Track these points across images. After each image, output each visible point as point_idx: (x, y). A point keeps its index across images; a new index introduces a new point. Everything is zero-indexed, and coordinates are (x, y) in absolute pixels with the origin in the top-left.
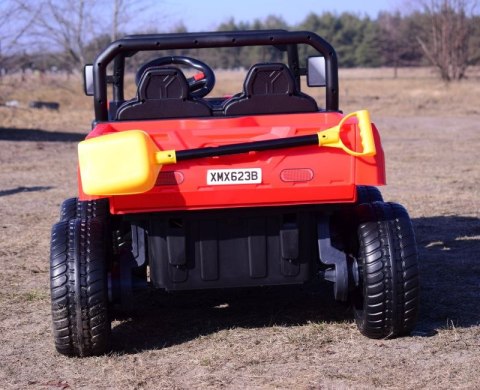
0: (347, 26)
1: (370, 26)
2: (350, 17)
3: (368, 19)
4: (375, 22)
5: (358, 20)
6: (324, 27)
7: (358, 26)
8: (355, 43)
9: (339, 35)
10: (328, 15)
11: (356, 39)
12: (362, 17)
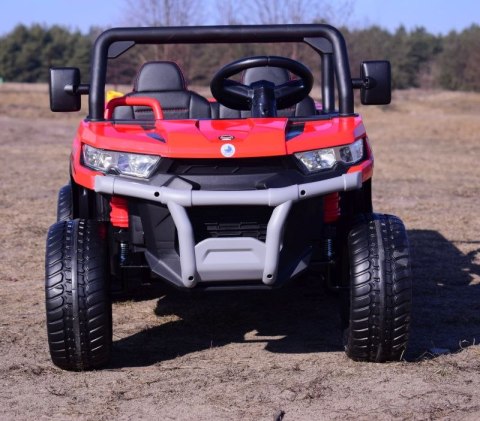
0: (57, 39)
1: (80, 40)
2: (61, 31)
3: (78, 34)
4: (87, 36)
5: (68, 34)
6: (34, 39)
7: (69, 40)
8: (66, 58)
9: (48, 49)
10: (37, 27)
11: (66, 53)
12: (73, 31)
